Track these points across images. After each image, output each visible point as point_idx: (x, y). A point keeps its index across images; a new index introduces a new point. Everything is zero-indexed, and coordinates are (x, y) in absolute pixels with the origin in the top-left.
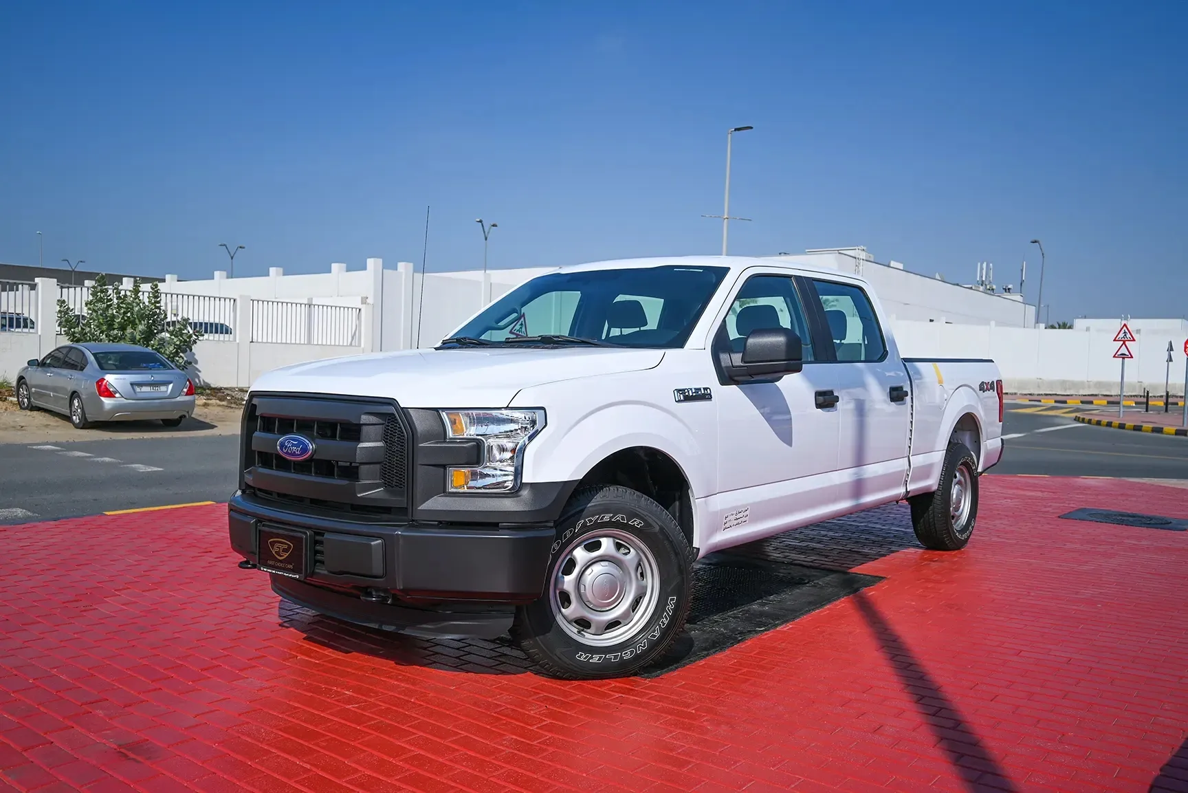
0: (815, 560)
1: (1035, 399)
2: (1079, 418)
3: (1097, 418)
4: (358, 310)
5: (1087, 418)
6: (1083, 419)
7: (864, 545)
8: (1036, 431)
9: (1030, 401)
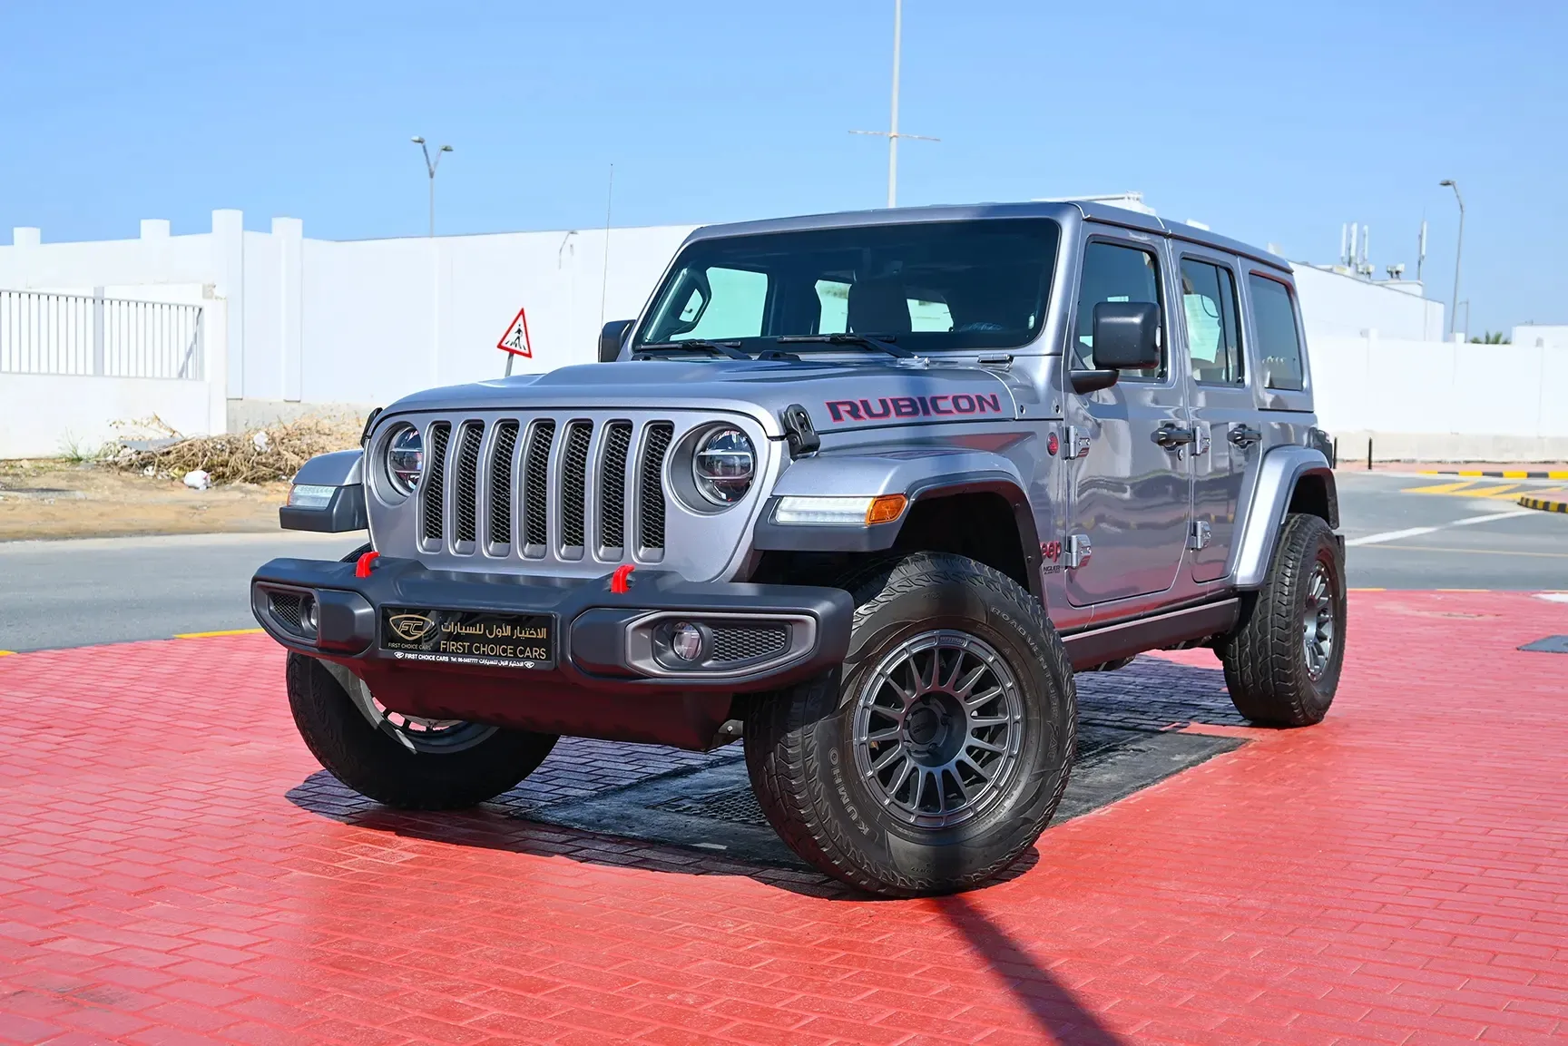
0: (1126, 718)
1: (1450, 470)
2: (1528, 500)
3: (1559, 501)
4: (197, 310)
5: (1542, 499)
6: (1535, 502)
7: (1202, 695)
8: (1457, 523)
9: (1439, 473)
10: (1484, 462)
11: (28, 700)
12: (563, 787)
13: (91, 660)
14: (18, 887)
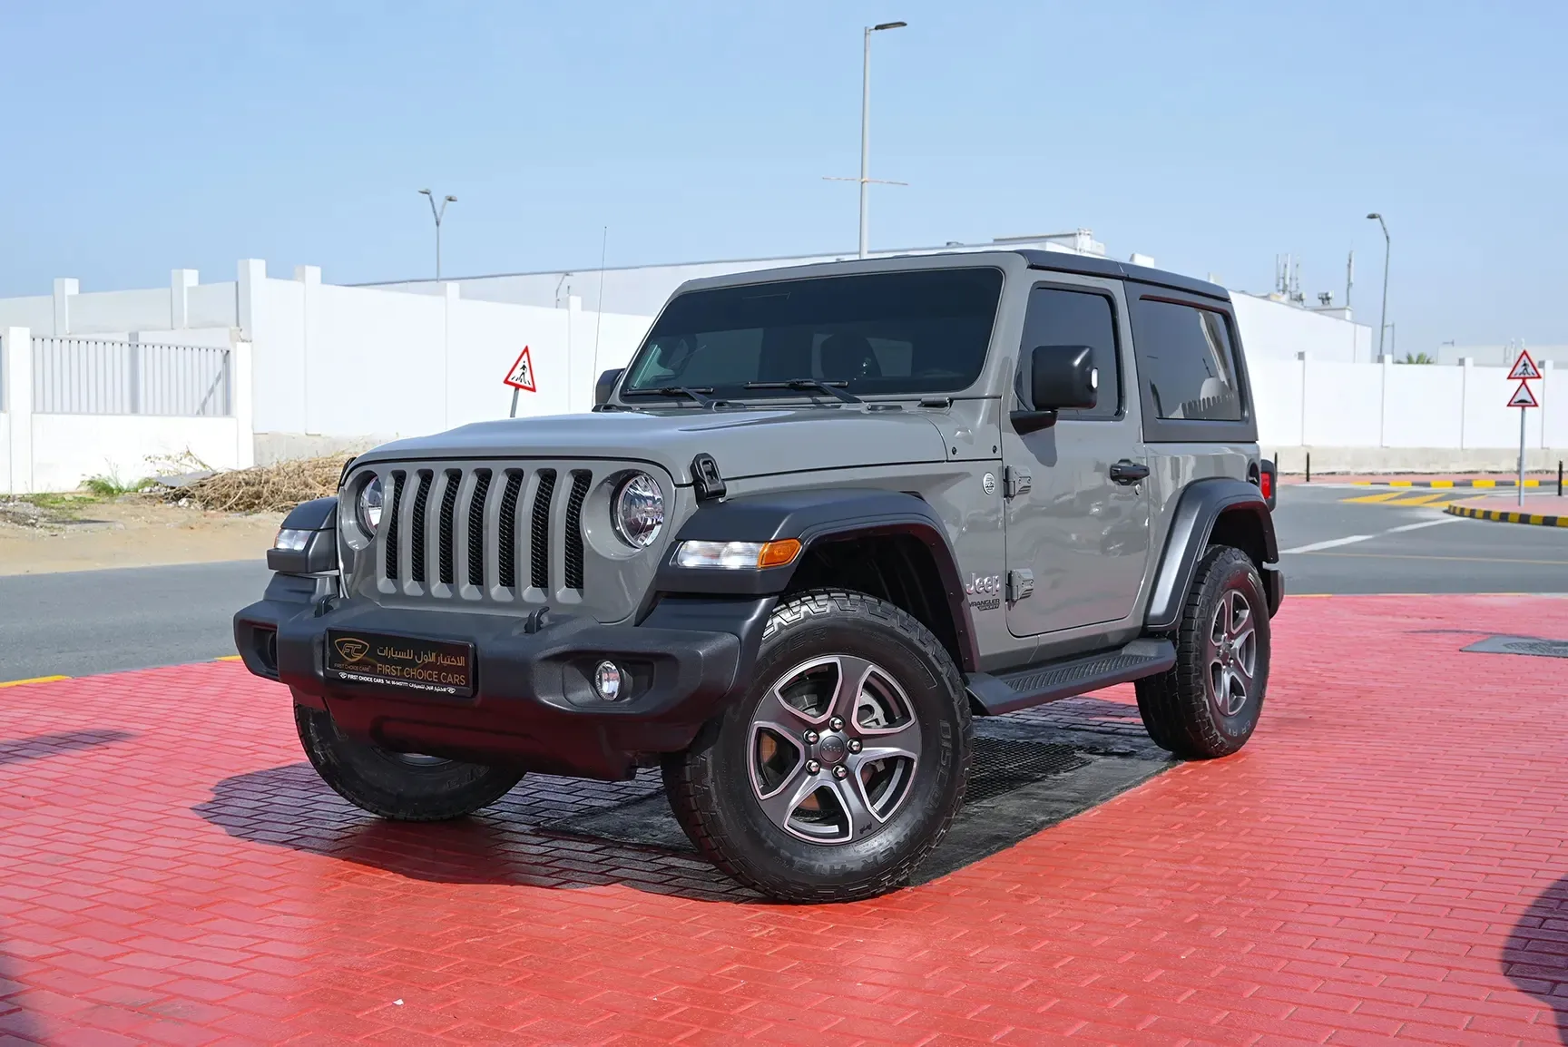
1: (1380, 481)
2: (1455, 508)
3: (1483, 509)
4: (224, 353)
5: (1468, 507)
6: (1462, 510)
8: (1391, 530)
9: (1372, 484)
10: (1412, 473)
11: (84, 723)
12: (588, 798)
13: (140, 683)
14: (87, 904)
